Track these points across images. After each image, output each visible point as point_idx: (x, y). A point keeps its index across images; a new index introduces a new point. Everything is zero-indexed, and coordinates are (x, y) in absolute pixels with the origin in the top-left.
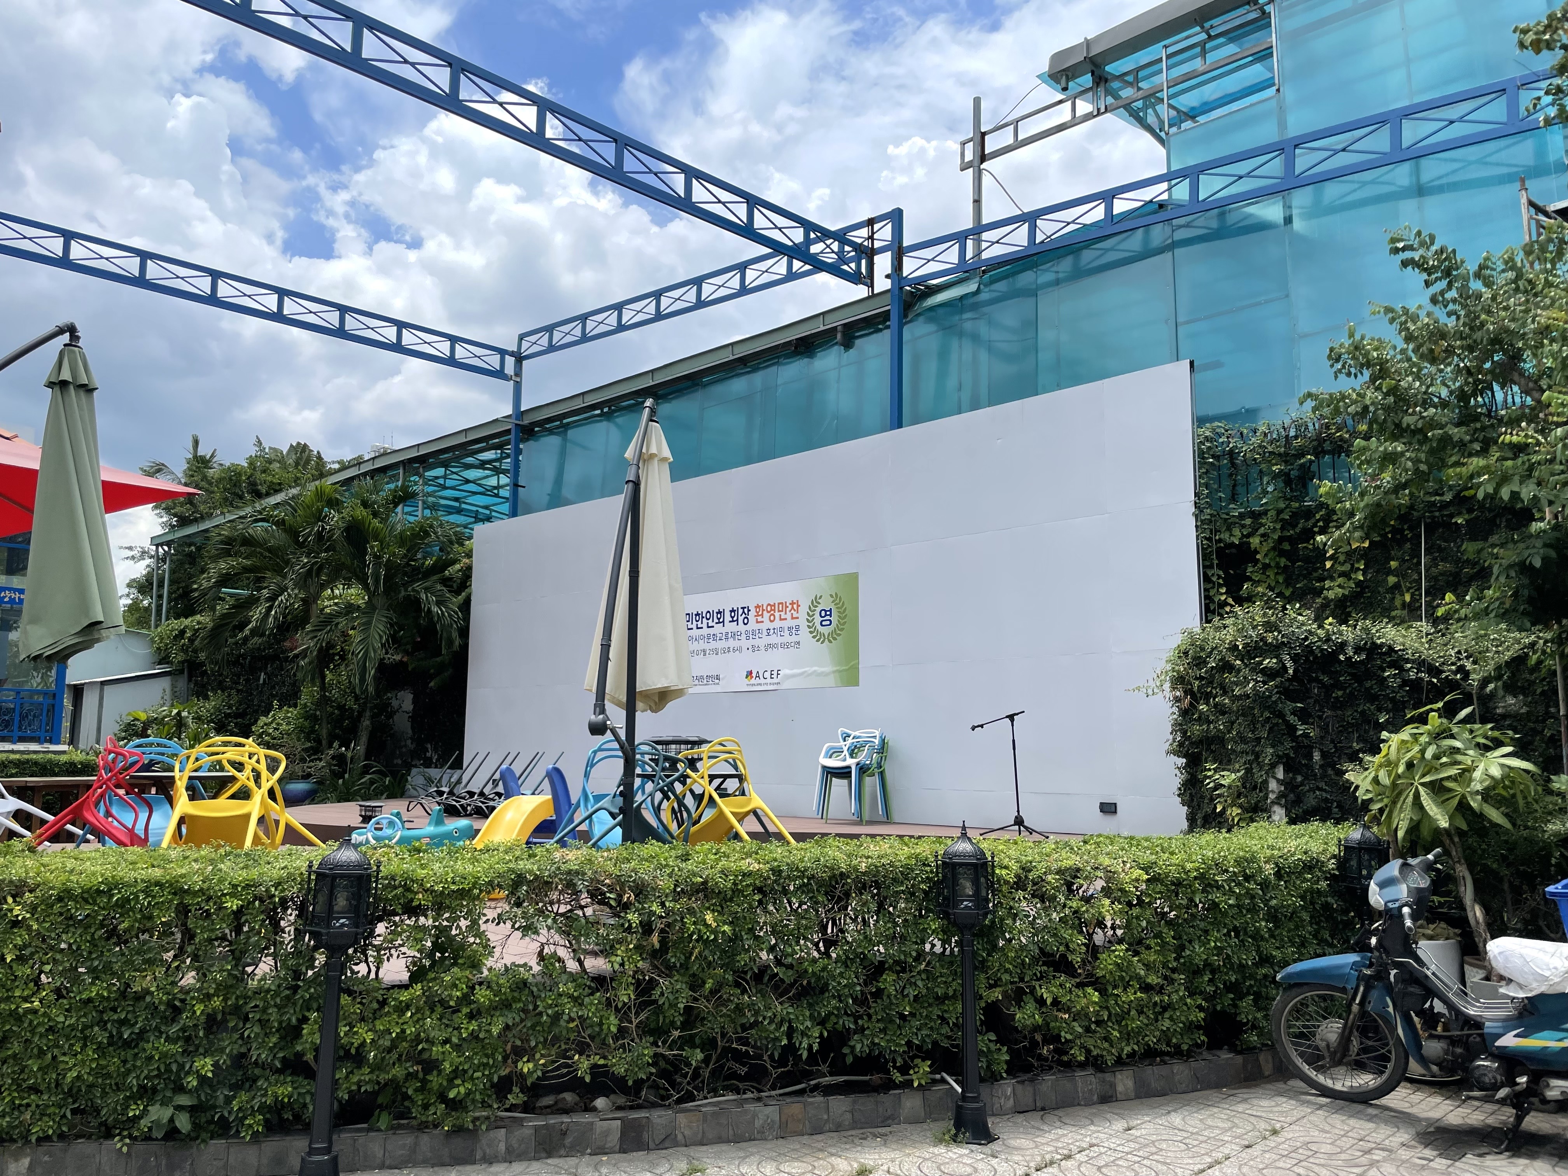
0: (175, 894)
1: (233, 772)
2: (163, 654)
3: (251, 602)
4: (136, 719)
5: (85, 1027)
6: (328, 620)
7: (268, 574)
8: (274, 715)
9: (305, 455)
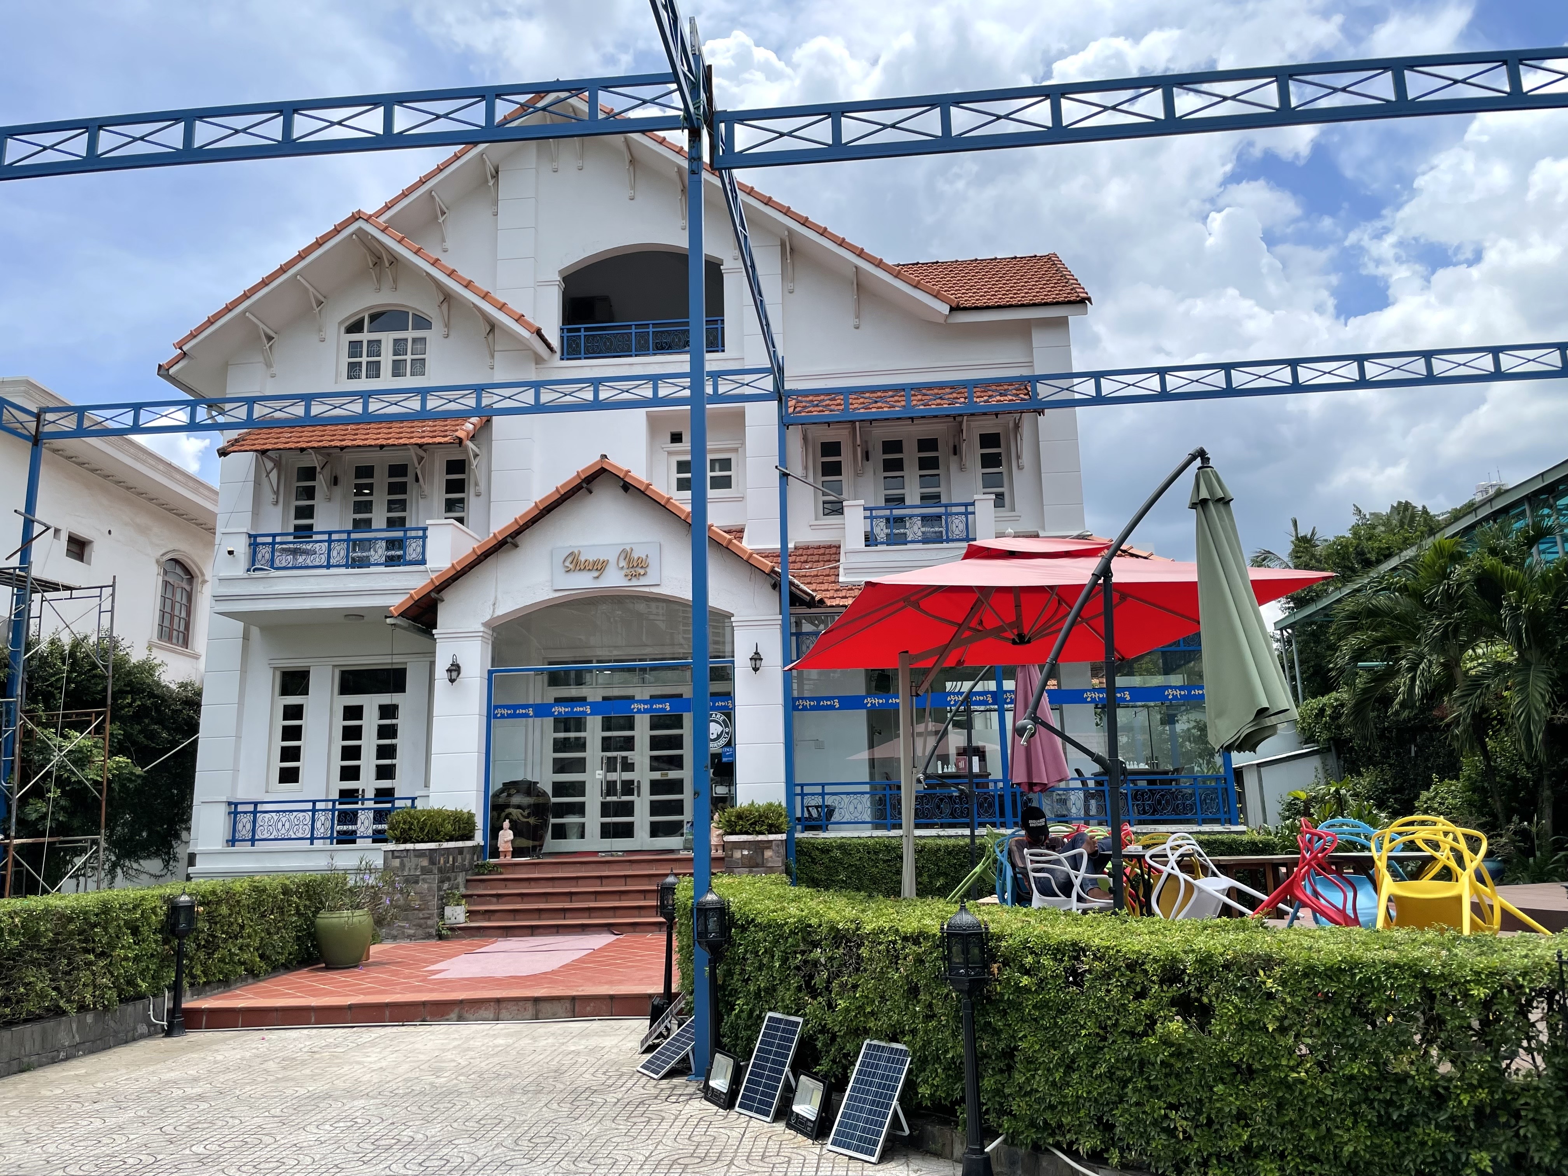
0: (1416, 977)
1: (1429, 852)
2: (1308, 734)
3: (1391, 673)
4: (1296, 798)
5: (1353, 1104)
6: (1476, 683)
7: (1401, 643)
8: (1436, 789)
9: (1408, 514)
